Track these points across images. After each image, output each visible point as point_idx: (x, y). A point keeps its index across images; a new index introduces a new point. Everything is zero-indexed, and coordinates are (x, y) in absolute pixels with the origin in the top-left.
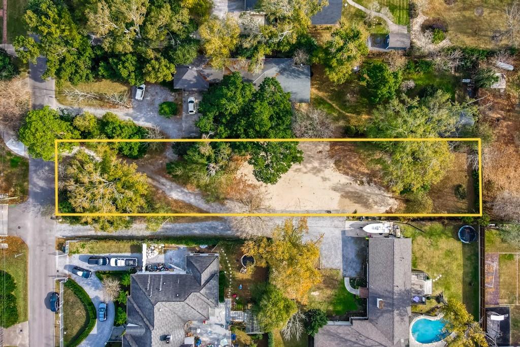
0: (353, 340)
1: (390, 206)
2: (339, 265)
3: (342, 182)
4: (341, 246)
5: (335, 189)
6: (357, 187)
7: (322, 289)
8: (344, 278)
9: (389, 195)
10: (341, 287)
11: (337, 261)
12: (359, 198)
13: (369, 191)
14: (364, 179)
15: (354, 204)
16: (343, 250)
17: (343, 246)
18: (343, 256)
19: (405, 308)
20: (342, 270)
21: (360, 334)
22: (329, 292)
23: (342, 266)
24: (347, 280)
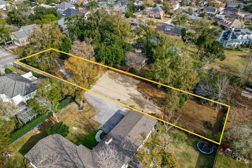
0: (69, 152)
1: (156, 112)
2: (103, 122)
3: (135, 94)
4: (112, 115)
5: (129, 94)
6: (142, 98)
7: (81, 128)
8: (99, 130)
9: (158, 108)
10: (93, 133)
11: (104, 120)
12: (140, 103)
13: (148, 102)
14: (148, 97)
15: (135, 103)
16: (111, 118)
17: (114, 116)
18: (109, 120)
19: (125, 155)
20: (102, 126)
21: (77, 153)
22: (83, 132)
23: (104, 124)
24: (100, 132)
